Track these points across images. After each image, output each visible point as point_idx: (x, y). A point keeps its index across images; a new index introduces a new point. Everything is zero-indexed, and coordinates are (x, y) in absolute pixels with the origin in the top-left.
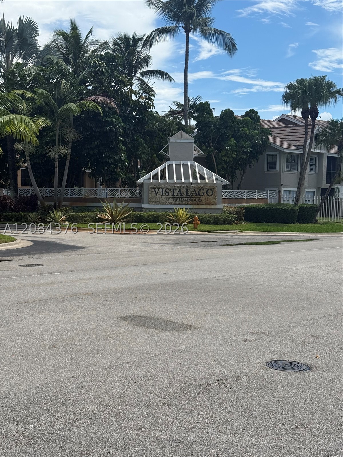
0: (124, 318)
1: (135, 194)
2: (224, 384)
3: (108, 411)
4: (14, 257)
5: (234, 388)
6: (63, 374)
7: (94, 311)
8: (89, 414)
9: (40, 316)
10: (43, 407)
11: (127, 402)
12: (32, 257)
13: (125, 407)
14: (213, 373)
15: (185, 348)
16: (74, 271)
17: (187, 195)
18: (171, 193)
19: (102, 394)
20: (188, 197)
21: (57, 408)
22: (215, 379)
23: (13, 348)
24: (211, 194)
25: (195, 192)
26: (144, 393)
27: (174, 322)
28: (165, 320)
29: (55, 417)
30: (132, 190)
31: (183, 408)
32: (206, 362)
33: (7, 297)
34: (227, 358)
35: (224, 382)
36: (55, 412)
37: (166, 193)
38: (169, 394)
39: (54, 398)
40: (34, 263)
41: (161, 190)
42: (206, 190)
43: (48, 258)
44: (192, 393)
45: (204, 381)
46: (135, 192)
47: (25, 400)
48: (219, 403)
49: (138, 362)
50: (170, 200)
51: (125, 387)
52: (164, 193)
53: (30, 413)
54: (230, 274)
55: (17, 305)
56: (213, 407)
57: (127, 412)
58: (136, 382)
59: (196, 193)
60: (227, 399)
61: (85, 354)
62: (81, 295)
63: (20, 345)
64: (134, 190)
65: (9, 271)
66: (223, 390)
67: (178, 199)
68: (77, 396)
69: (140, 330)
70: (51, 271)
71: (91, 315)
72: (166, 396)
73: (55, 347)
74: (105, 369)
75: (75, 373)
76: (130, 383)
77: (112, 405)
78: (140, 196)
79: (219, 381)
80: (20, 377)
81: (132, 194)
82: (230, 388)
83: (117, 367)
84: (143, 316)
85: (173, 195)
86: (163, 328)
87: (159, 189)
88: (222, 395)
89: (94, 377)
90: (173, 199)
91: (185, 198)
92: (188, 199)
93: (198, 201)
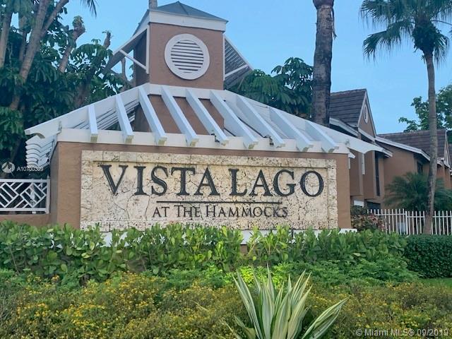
1: (19, 199)
17: (234, 193)
18: (173, 182)
20: (236, 202)
25: (264, 181)
37: (155, 186)
41: (132, 173)
42: (298, 176)
46: (20, 191)
50: (172, 211)
52: (144, 183)
59: (265, 185)
64: (17, 184)
67: (203, 209)
81: (10, 199)
85: (183, 192)
87: (124, 168)
90: (181, 208)
91: (229, 206)
92: (237, 209)
93: (275, 213)
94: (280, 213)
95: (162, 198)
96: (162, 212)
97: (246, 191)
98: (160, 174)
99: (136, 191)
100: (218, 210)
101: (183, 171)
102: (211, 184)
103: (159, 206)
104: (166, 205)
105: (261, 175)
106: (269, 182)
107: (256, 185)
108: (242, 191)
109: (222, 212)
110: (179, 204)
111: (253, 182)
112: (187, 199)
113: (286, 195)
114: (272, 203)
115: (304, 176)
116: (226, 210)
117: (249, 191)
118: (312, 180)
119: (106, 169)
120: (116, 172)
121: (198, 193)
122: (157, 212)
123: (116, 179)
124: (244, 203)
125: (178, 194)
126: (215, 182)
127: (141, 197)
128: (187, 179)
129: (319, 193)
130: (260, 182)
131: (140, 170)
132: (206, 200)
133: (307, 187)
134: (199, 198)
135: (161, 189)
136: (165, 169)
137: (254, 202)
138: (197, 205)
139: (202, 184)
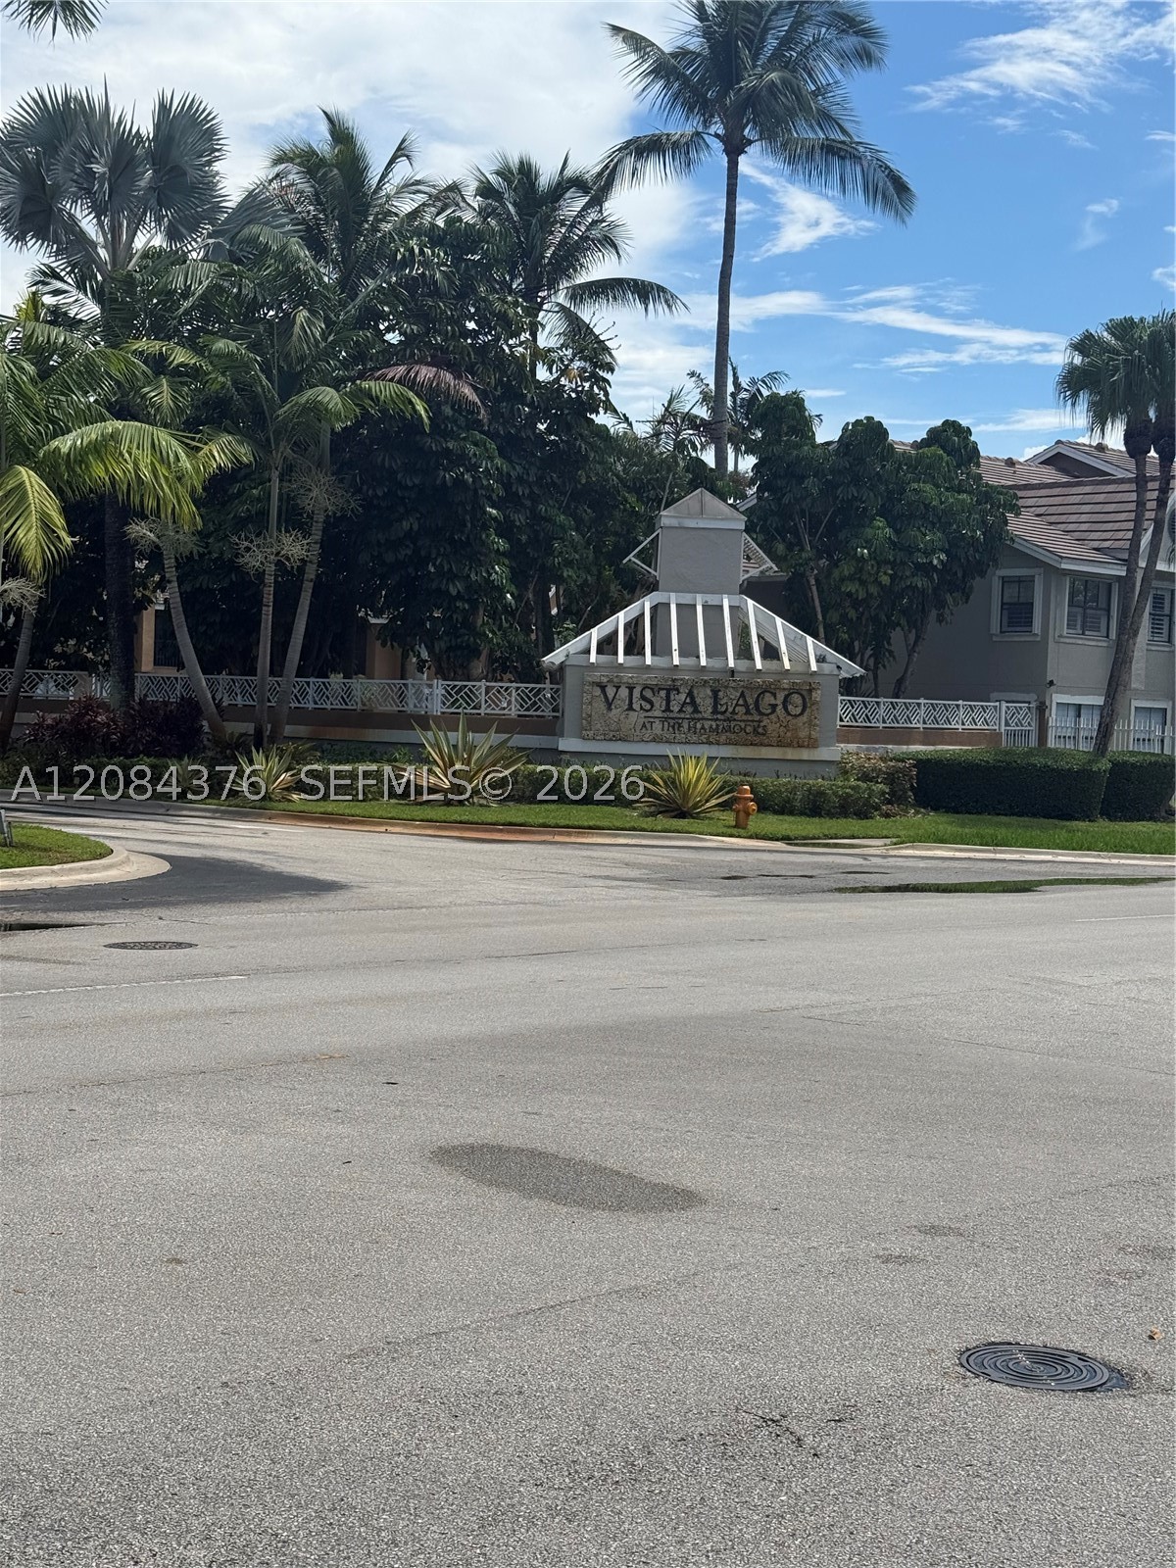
0: (449, 1156)
1: (535, 703)
2: (791, 1433)
3: (335, 1534)
4: (97, 913)
5: (828, 1452)
6: (189, 1373)
7: (343, 1122)
8: (261, 1542)
9: (146, 1137)
10: (92, 1507)
11: (415, 1496)
12: (160, 914)
13: (403, 1519)
14: (752, 1387)
15: (658, 1283)
16: (296, 970)
17: (715, 711)
18: (659, 701)
19: (324, 1460)
20: (717, 719)
21: (144, 1512)
22: (760, 1413)
23: (26, 1260)
24: (798, 710)
25: (745, 701)
26: (484, 1463)
27: (630, 1176)
28: (597, 1169)
29: (131, 1552)
30: (527, 688)
31: (623, 1532)
32: (733, 1340)
33: (41, 1060)
34: (814, 1328)
35: (794, 1427)
36: (133, 1528)
37: (643, 703)
38: (576, 1472)
39: (140, 1471)
40: (163, 938)
41: (624, 692)
42: (781, 696)
43: (213, 919)
44: (667, 1470)
45: (716, 1420)
46: (535, 696)
47: (30, 1472)
48: (768, 1516)
49: (475, 1331)
50: (657, 725)
51: (415, 1433)
52: (634, 701)
53: (40, 1530)
54: (852, 998)
55: (73, 1092)
56: (741, 1530)
57: (406, 1543)
58: (459, 1413)
59: (746, 705)
60: (797, 1497)
61: (285, 1294)
62: (305, 1060)
63: (51, 1251)
64: (533, 689)
65: (68, 963)
66: (788, 1461)
67: (685, 725)
68: (227, 1466)
69: (501, 1201)
70: (216, 969)
71: (328, 1138)
72: (567, 1480)
73: (179, 1262)
74: (349, 1357)
75: (237, 1367)
76: (435, 1419)
77: (355, 1508)
78: (554, 710)
79: (773, 1421)
80: (28, 1378)
81: (527, 703)
82: (815, 1455)
83: (396, 1351)
84: (519, 1151)
85: (668, 709)
86: (584, 1200)
87: (618, 688)
88: (780, 1482)
89: (301, 1389)
90: (665, 723)
91: (710, 722)
92: (717, 725)
93: (755, 731)
94: (760, 730)
95: (649, 714)
96: (648, 725)
97: (727, 709)
98: (648, 694)
99: (626, 707)
100: (699, 726)
101: (669, 691)
102: (693, 703)
103: (646, 720)
104: (652, 720)
105: (742, 695)
106: (750, 701)
107: (737, 705)
108: (723, 709)
109: (703, 728)
110: (663, 720)
111: (735, 702)
112: (671, 715)
113: (768, 715)
114: (753, 721)
115: (786, 697)
116: (706, 727)
117: (730, 709)
118: (796, 699)
119: (603, 688)
120: (611, 692)
121: (680, 711)
122: (644, 726)
123: (610, 697)
124: (725, 721)
125: (663, 711)
126: (698, 700)
127: (631, 713)
128: (672, 697)
129: (802, 714)
130: (741, 702)
131: (631, 689)
132: (688, 716)
133: (790, 707)
134: (682, 716)
135: (648, 707)
136: (652, 689)
137: (735, 720)
138: (680, 721)
139: (685, 703)
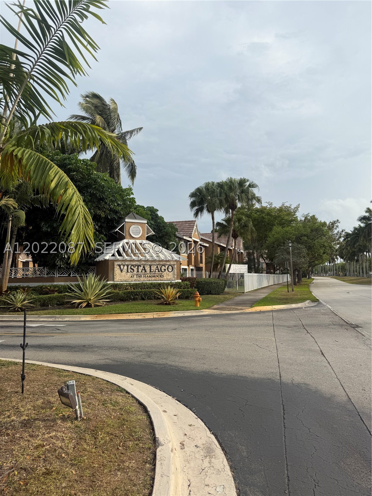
17: (150, 272)
41: (126, 267)
42: (167, 266)
52: (129, 270)
90: (137, 275)
94: (162, 276)
97: (153, 271)
98: (132, 267)
101: (138, 266)
102: (145, 270)
103: (132, 275)
109: (147, 276)
112: (139, 273)
113: (163, 272)
114: (160, 274)
118: (170, 267)
119: (120, 266)
121: (142, 272)
123: (122, 269)
124: (153, 274)
127: (128, 273)
128: (139, 268)
129: (172, 271)
130: (157, 269)
131: (128, 266)
133: (169, 270)
135: (133, 271)
137: (155, 274)
138: (141, 275)
139: (142, 269)
